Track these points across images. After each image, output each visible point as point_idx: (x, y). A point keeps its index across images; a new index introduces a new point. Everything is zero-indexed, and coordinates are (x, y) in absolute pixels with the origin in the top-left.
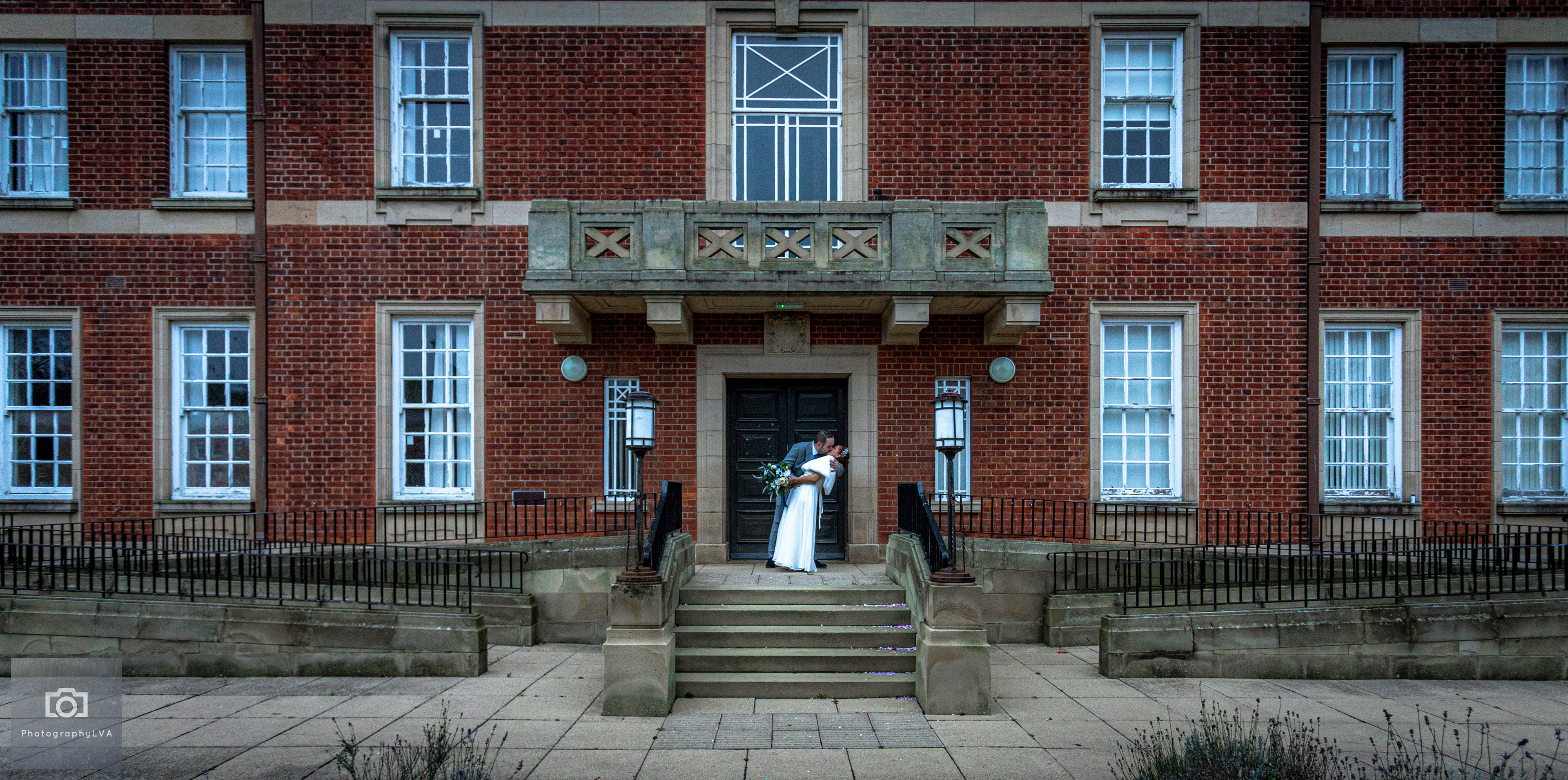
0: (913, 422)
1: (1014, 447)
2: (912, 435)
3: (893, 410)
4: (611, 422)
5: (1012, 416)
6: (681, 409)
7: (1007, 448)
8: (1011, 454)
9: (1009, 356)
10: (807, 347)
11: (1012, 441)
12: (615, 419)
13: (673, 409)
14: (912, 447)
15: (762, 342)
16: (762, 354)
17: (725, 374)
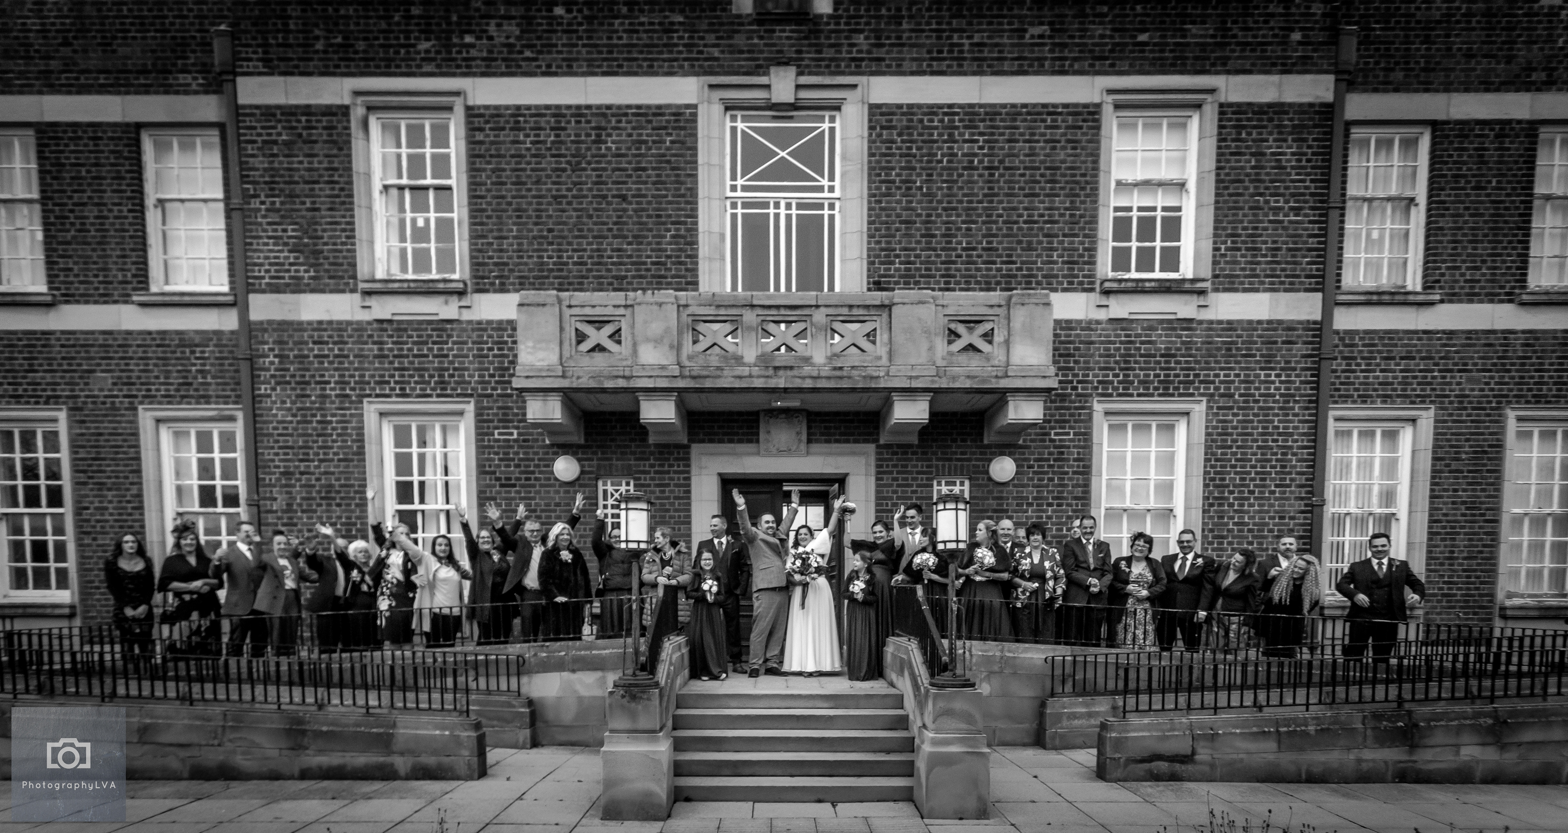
6: (676, 510)
9: (1010, 455)
10: (803, 446)
13: (668, 511)
15: (758, 441)
16: (758, 454)
17: (720, 474)
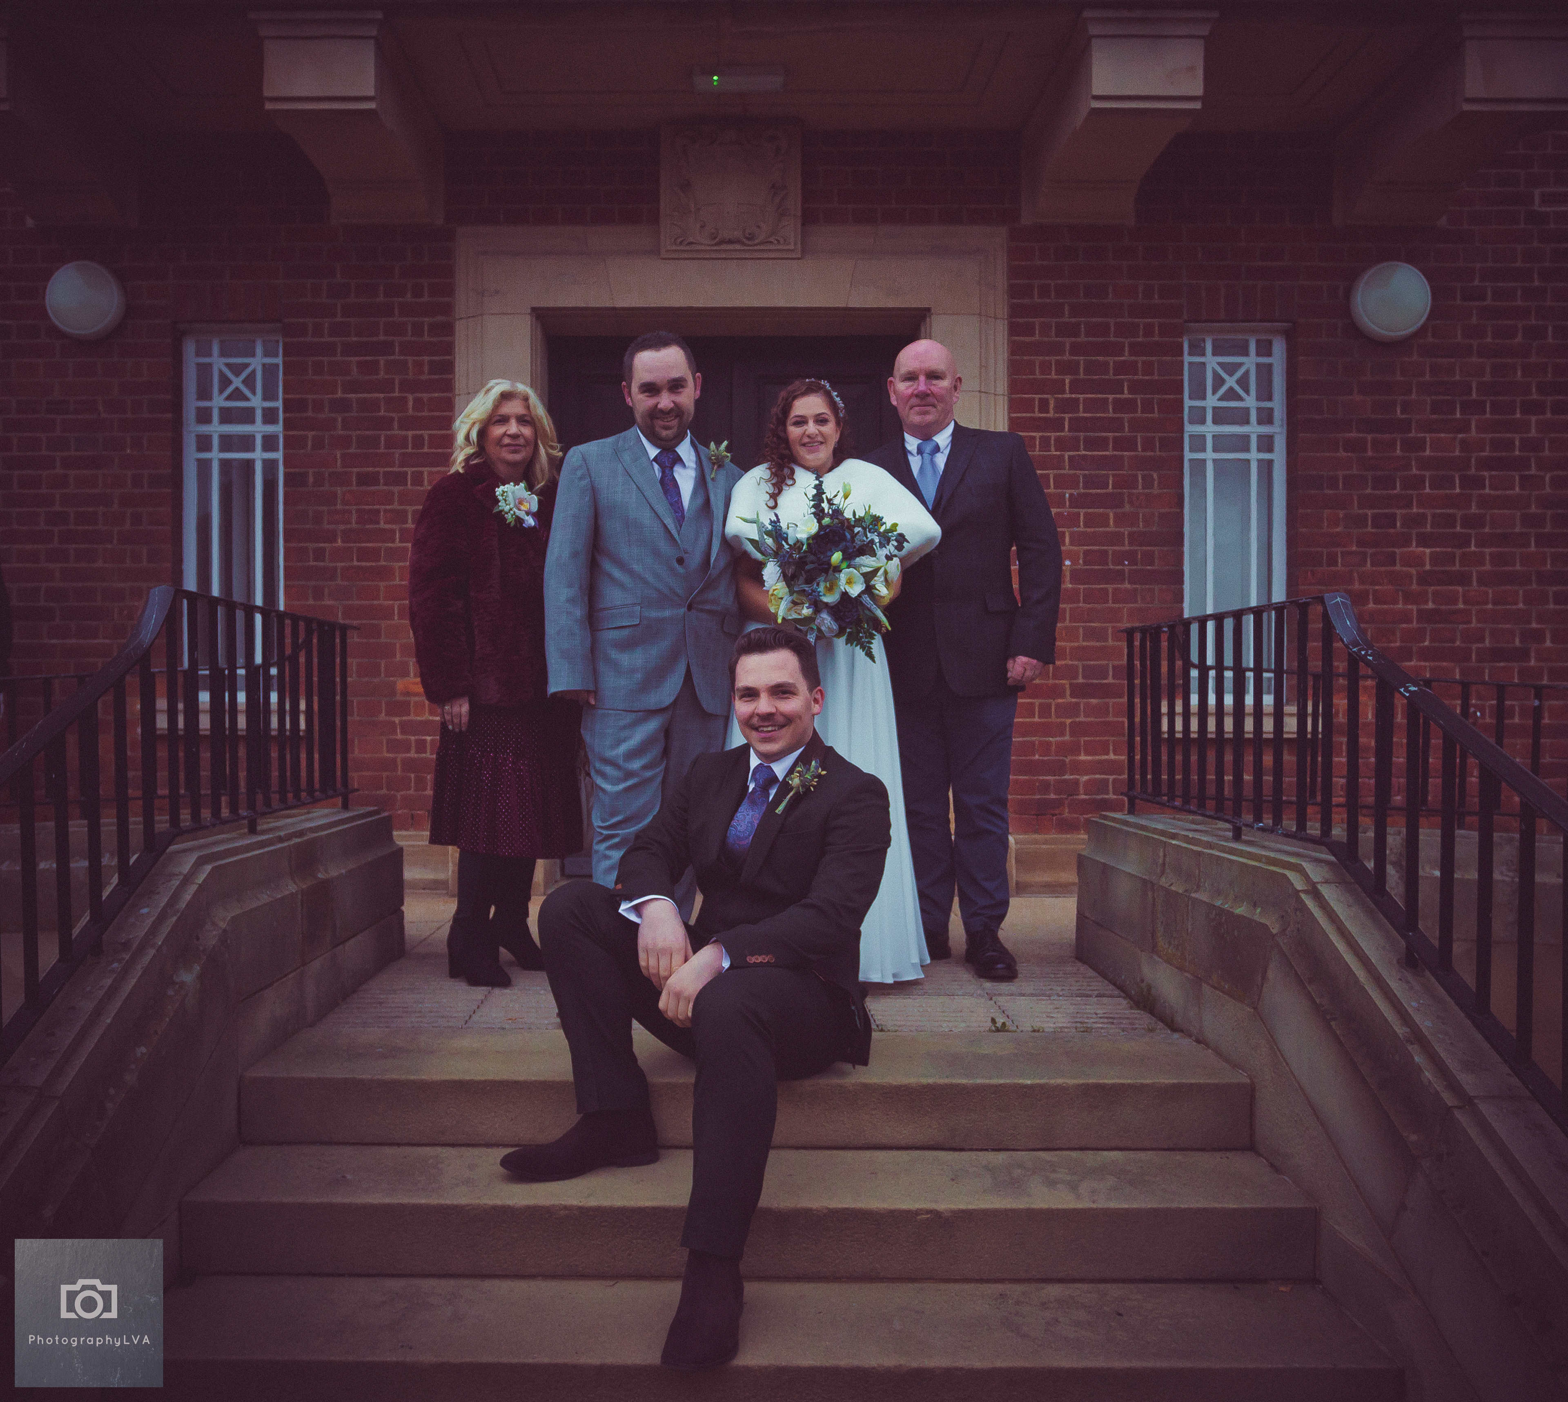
0: (1115, 463)
1: (1424, 540)
2: (1114, 501)
3: (1056, 424)
4: (204, 467)
5: (1420, 445)
6: (407, 423)
7: (1405, 541)
8: (1417, 561)
9: (1411, 259)
10: (791, 228)
11: (1419, 520)
12: (215, 455)
13: (386, 424)
14: (1116, 539)
15: (654, 219)
16: (655, 252)
17: (541, 315)
